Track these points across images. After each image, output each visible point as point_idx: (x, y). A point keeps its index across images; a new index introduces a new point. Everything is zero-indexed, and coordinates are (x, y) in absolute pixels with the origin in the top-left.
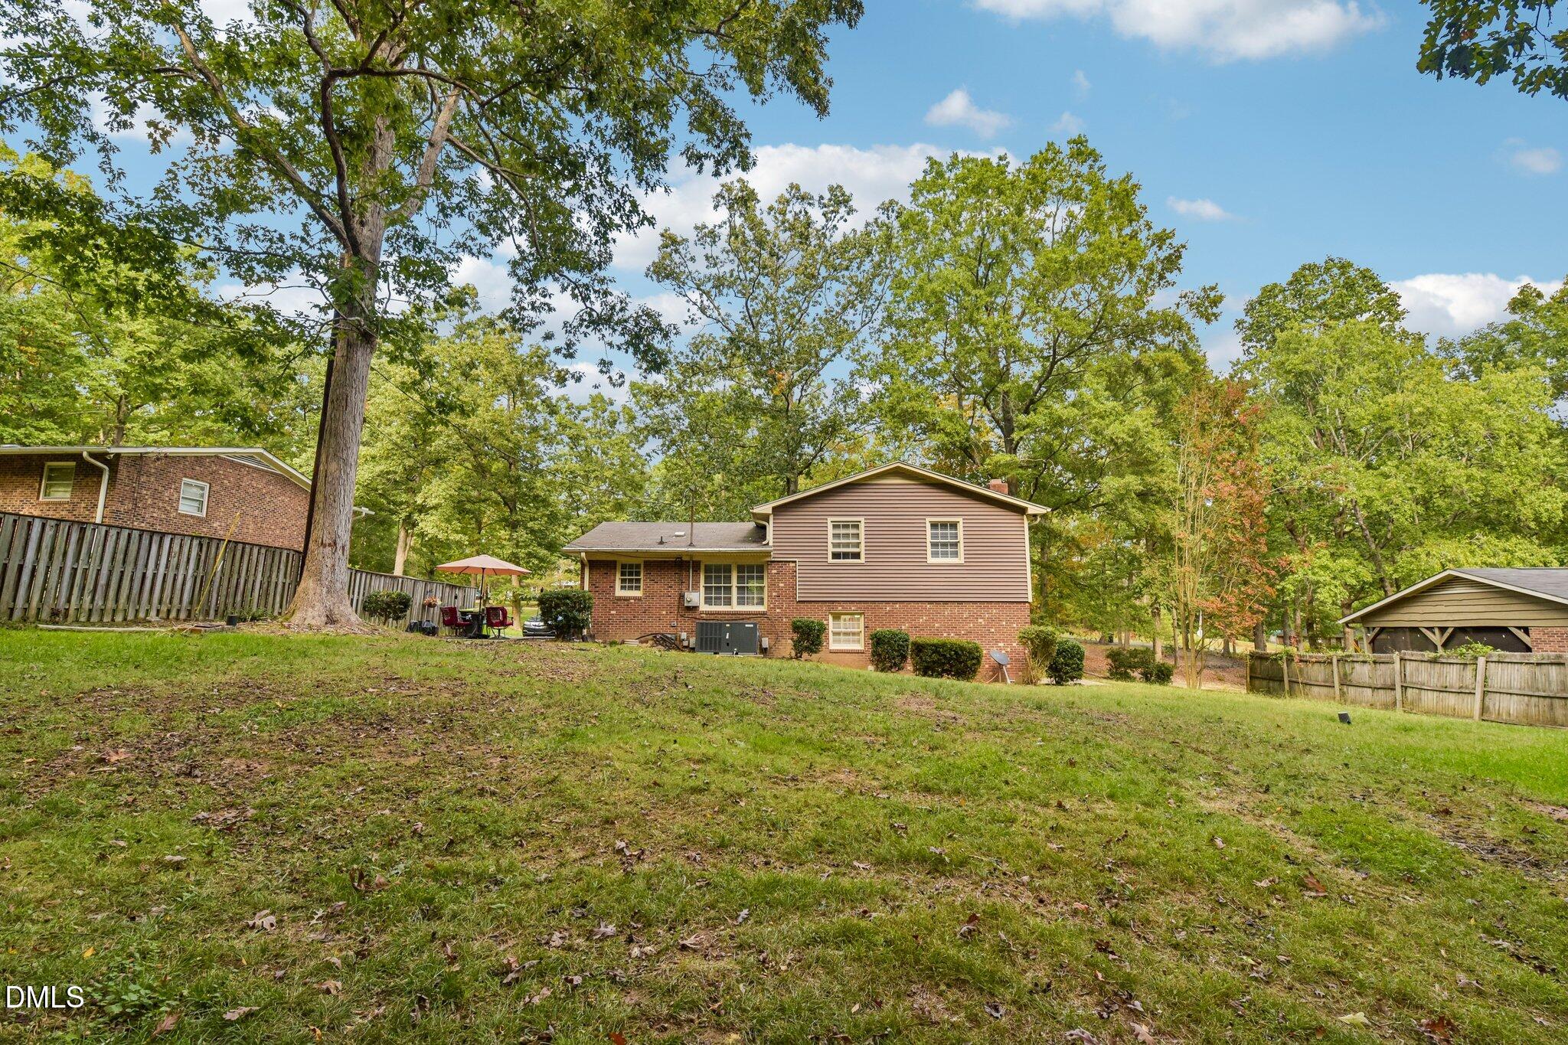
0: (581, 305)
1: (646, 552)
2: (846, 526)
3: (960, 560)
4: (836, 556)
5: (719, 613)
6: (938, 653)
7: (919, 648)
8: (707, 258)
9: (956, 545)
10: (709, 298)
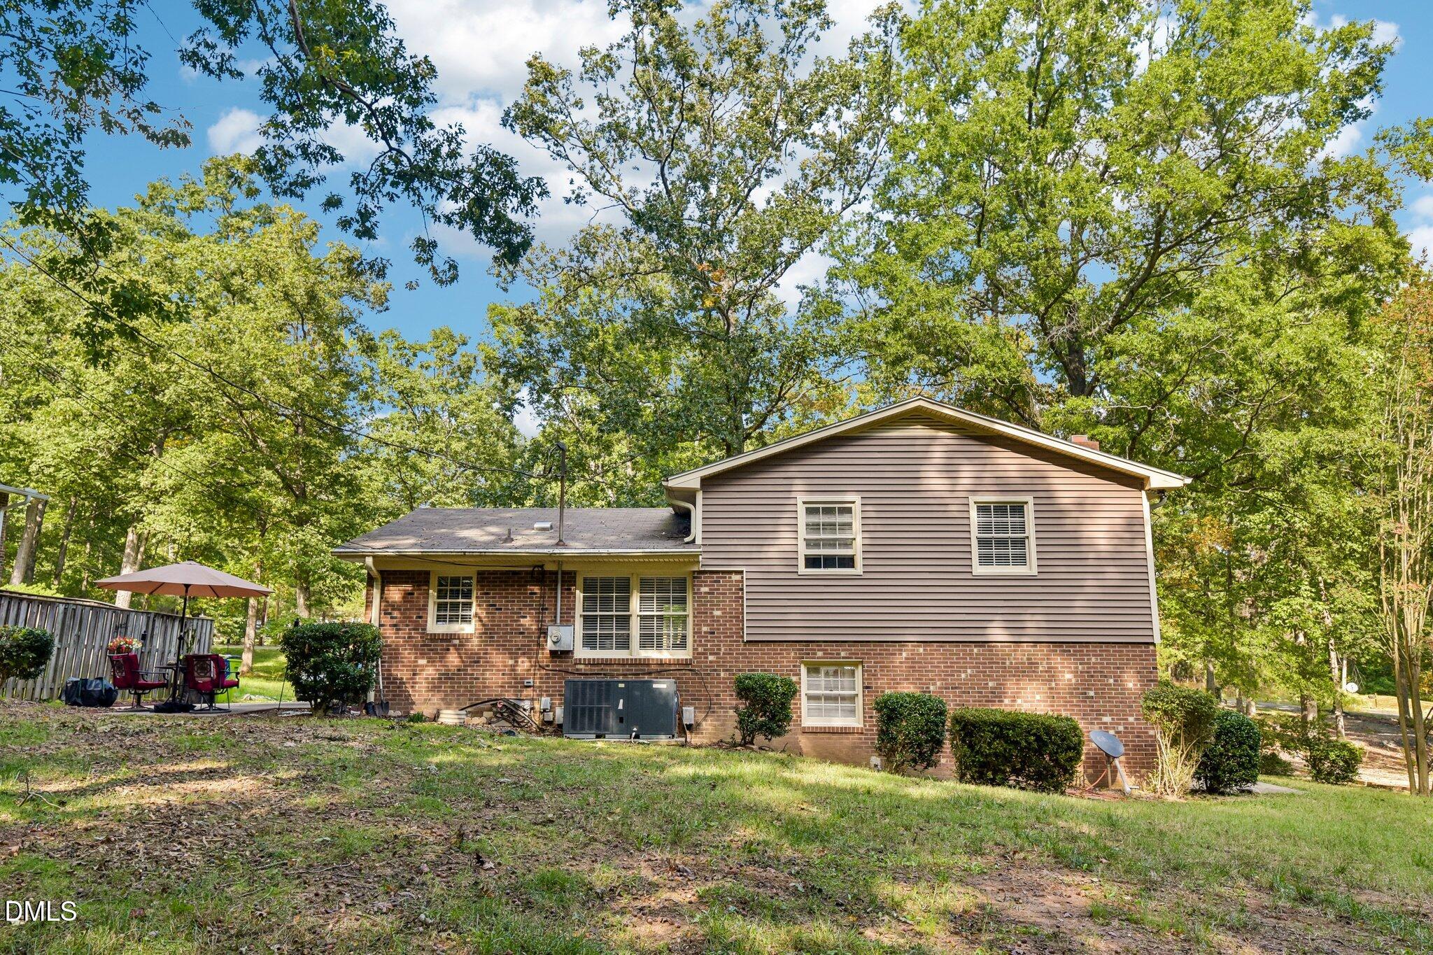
0: (382, 146)
1: (481, 555)
2: (829, 511)
3: (1031, 568)
4: (812, 562)
5: (608, 663)
6: (1006, 739)
7: (968, 729)
8: (600, 101)
9: (1021, 543)
10: (605, 166)
